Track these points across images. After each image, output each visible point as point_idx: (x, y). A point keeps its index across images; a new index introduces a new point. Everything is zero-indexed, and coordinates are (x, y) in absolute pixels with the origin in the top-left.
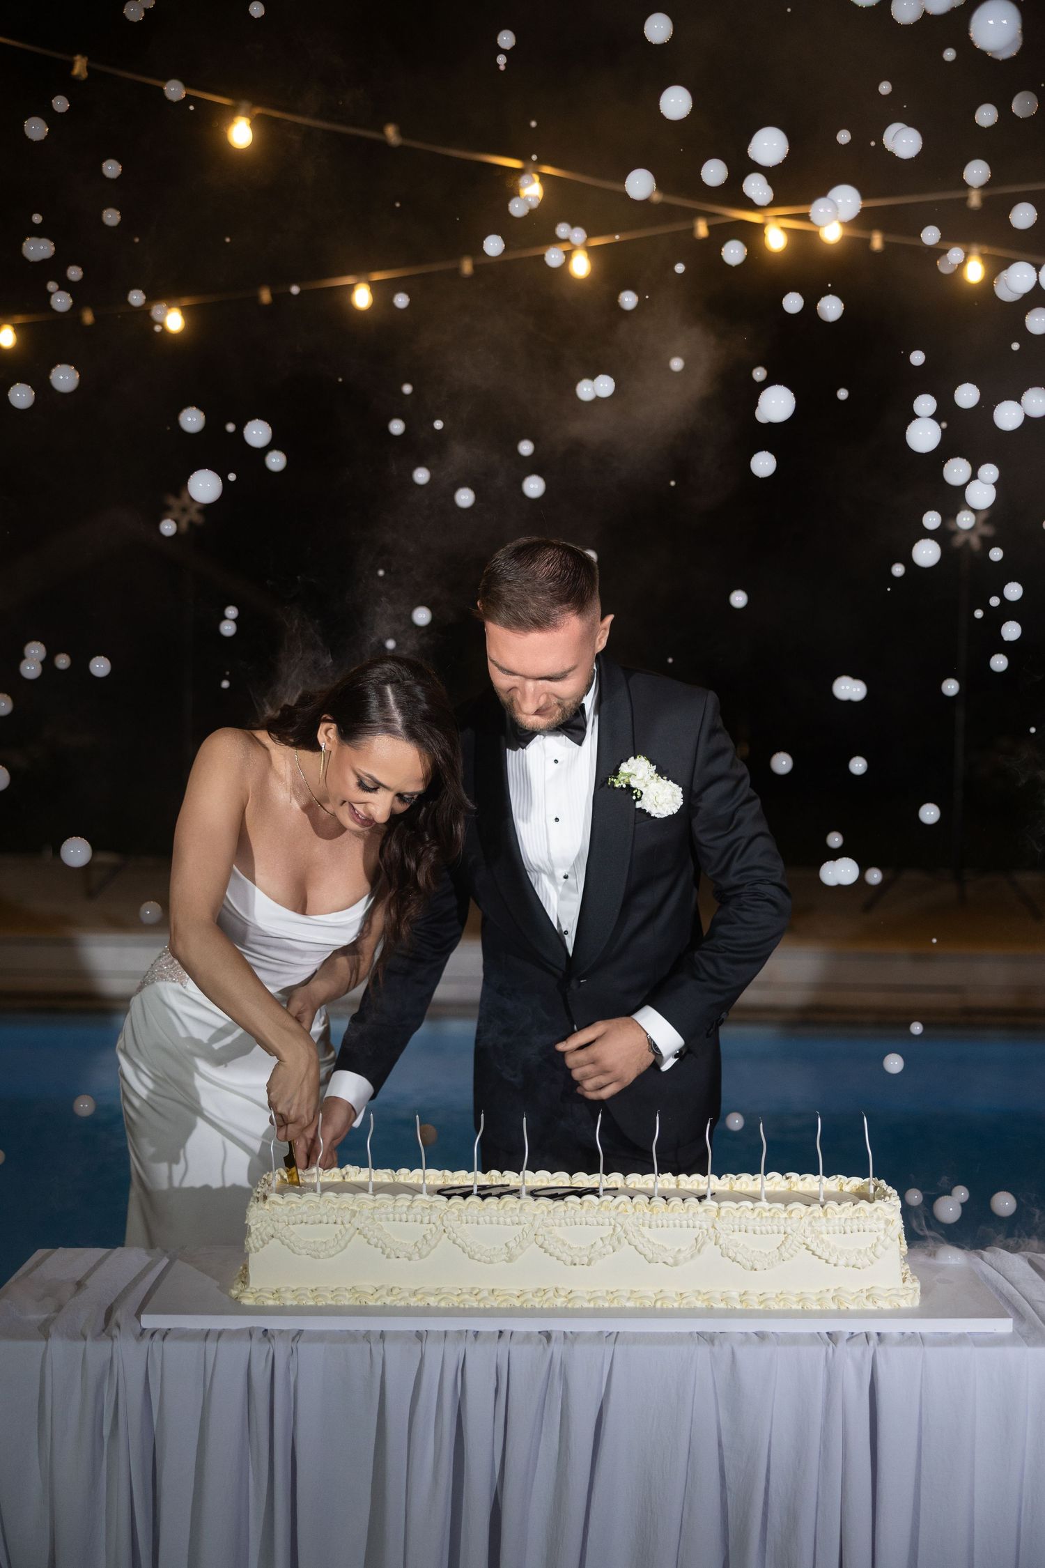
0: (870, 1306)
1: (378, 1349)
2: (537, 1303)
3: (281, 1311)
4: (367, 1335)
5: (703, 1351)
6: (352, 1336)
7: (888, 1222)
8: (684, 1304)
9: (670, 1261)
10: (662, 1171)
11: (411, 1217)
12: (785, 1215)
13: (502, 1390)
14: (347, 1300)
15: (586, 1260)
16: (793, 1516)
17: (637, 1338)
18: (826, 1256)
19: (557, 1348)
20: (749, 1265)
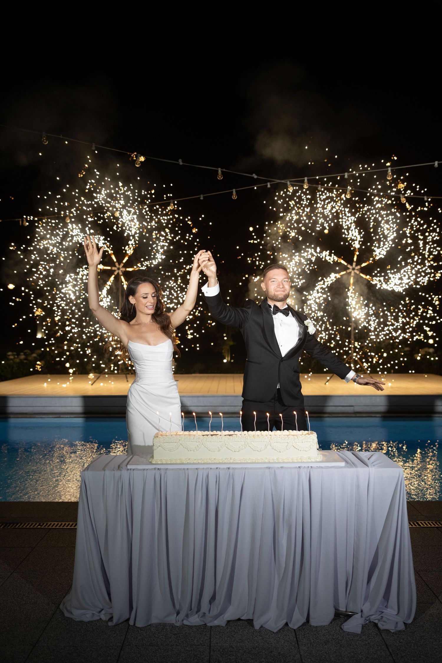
0: (309, 461)
1: (186, 472)
2: (226, 461)
3: (162, 464)
4: (184, 469)
5: (267, 471)
6: (180, 469)
7: (313, 439)
8: (263, 461)
9: (259, 450)
10: (257, 430)
11: (194, 441)
12: (287, 438)
13: (218, 481)
14: (178, 462)
15: (238, 451)
16: (291, 512)
17: (251, 468)
18: (298, 448)
19: (231, 471)
20: (279, 451)
